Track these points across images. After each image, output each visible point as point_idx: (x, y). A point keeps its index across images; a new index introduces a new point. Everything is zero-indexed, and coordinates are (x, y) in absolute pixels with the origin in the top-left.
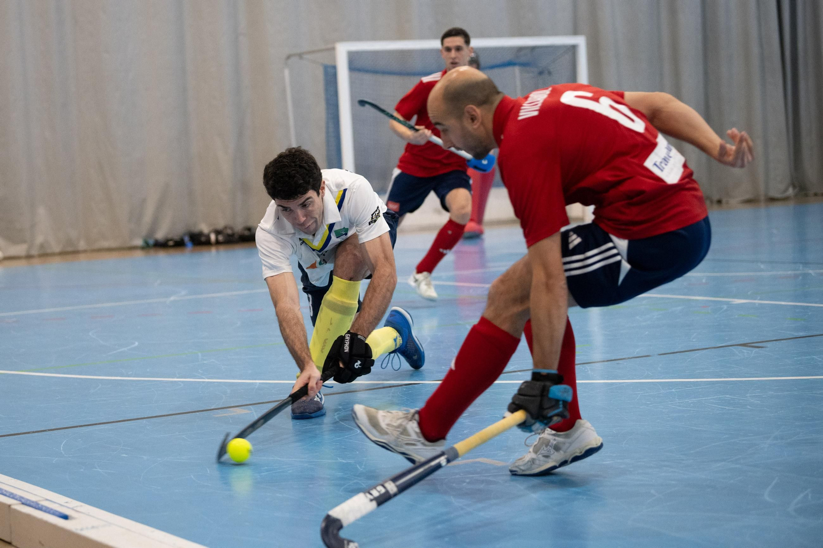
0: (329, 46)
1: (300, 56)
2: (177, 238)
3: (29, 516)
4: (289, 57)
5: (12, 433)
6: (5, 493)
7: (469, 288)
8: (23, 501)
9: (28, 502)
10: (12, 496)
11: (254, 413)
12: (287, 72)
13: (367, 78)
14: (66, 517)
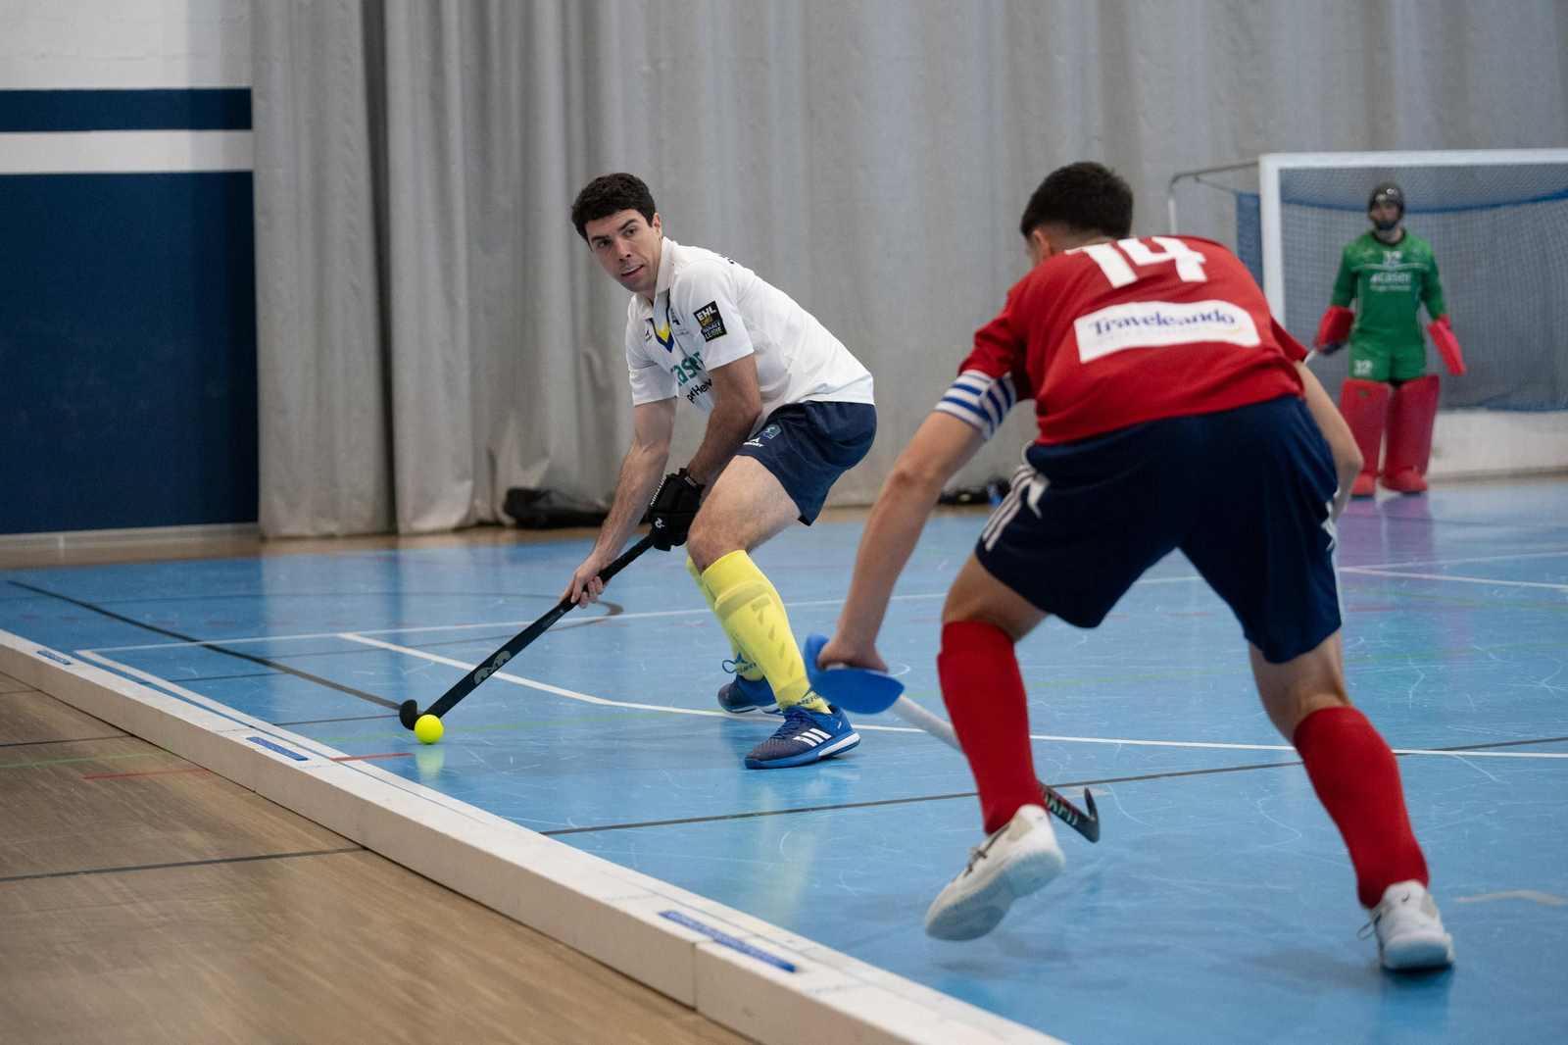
0: (1248, 160)
1: (1196, 176)
2: (976, 490)
3: (726, 965)
4: (1176, 179)
5: (697, 817)
6: (685, 920)
7: (1491, 588)
8: (717, 936)
9: (725, 940)
10: (698, 927)
11: (1115, 797)
12: (1172, 205)
13: (1313, 216)
14: (790, 968)
